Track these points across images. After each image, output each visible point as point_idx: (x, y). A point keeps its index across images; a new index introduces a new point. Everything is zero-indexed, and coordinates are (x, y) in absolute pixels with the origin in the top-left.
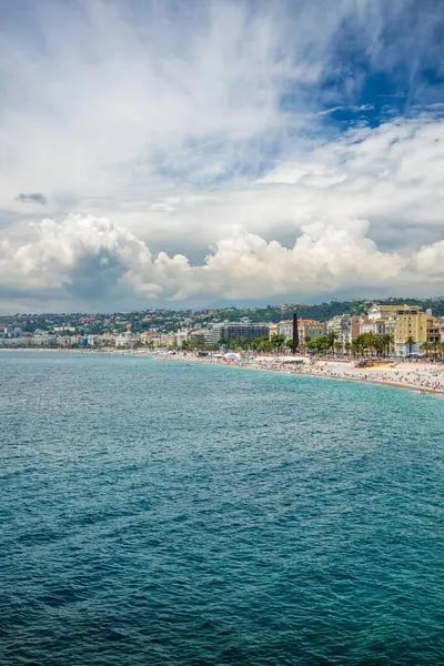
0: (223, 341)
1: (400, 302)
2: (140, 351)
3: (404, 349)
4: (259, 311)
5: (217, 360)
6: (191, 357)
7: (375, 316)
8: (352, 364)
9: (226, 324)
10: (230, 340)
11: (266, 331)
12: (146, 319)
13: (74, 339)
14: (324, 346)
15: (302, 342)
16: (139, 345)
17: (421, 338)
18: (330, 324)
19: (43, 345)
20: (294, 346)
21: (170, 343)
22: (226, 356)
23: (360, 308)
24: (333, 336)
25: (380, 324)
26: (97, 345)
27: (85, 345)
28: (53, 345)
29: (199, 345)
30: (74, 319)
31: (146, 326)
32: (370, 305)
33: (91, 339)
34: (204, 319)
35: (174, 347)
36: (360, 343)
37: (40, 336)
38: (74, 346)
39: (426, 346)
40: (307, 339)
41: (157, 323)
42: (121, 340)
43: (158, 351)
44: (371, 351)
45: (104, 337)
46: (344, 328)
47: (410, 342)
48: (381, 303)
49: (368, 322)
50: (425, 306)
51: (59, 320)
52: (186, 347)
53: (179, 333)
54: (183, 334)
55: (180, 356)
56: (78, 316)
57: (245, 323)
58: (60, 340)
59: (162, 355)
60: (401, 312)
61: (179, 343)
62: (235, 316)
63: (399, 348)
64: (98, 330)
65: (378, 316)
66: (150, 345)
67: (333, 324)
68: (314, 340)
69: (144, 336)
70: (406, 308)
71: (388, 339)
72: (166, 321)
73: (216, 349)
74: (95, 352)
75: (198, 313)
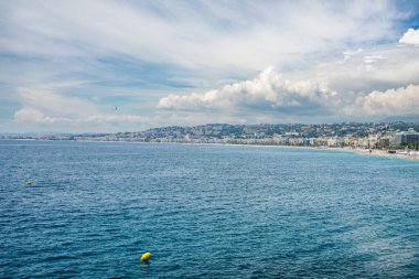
0: (404, 144)
2: (346, 149)
5: (401, 154)
10: (409, 142)
12: (344, 128)
13: (301, 140)
16: (343, 145)
19: (280, 144)
21: (365, 144)
26: (316, 144)
27: (308, 144)
28: (287, 143)
30: (298, 128)
31: (344, 133)
33: (311, 140)
34: (382, 128)
37: (277, 138)
38: (301, 145)
41: (351, 131)
42: (332, 141)
43: (358, 149)
45: (320, 139)
51: (288, 128)
52: (377, 146)
53: (371, 138)
54: (374, 138)
55: (378, 153)
56: (300, 126)
57: (411, 132)
59: (362, 150)
61: (372, 144)
62: (403, 127)
64: (314, 135)
66: (352, 145)
69: (346, 140)
72: (359, 130)
74: (315, 148)
75: (377, 125)
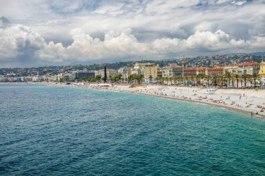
0: (76, 78)
1: (146, 62)
2: (43, 82)
3: (148, 80)
4: (91, 66)
5: (74, 85)
6: (64, 85)
7: (137, 67)
8: (128, 86)
9: (77, 71)
10: (80, 77)
11: (94, 74)
12: (45, 70)
13: (15, 78)
14: (117, 79)
15: (108, 78)
16: (42, 80)
17: (155, 75)
18: (119, 71)
19: (2, 81)
20: (105, 79)
21: (55, 79)
22: (78, 84)
23: (131, 64)
24: (120, 75)
25: (139, 71)
26: (25, 81)
27: (20, 80)
28: (7, 81)
29: (67, 80)
30: (15, 70)
31: (45, 73)
32: (134, 63)
33: (22, 78)
34: (68, 69)
35: (57, 81)
36: (131, 78)
38: (15, 81)
39: (157, 79)
40: (110, 77)
41: (50, 71)
42: (35, 78)
43: (50, 82)
44: (135, 81)
45: (28, 77)
46: (125, 72)
47: (151, 77)
48: (139, 62)
49: (134, 70)
50: (156, 63)
51: (9, 70)
52: (61, 81)
53: (58, 75)
54: (60, 76)
55: (59, 84)
56: (17, 69)
57: (85, 71)
58: (10, 79)
59: (52, 84)
60: (147, 66)
61: (59, 79)
62: (81, 68)
63: (146, 79)
64: (25, 75)
65: (138, 67)
66: (47, 80)
67: (120, 71)
68: (113, 77)
69: (44, 77)
70: (149, 64)
71: (142, 76)
72: (53, 70)
73: (74, 81)
74: (24, 83)
75: (66, 67)
